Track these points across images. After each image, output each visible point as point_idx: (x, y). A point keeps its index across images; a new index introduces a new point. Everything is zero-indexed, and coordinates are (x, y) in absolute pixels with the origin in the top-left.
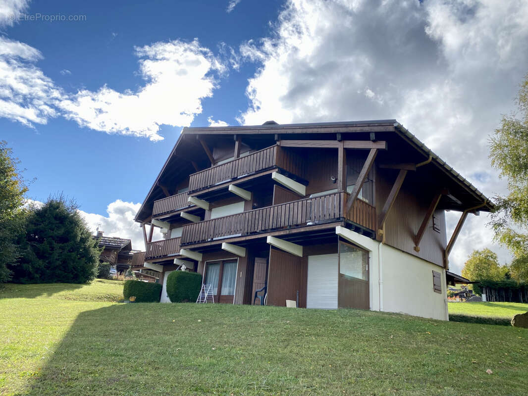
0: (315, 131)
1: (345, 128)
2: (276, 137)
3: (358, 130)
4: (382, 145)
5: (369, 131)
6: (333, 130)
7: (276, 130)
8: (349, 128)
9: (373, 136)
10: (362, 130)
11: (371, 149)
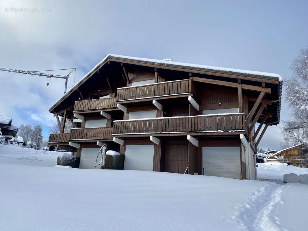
0: (222, 75)
1: (244, 77)
2: (190, 75)
3: (254, 79)
4: (269, 91)
5: (261, 81)
6: (235, 77)
7: (191, 70)
8: (247, 77)
9: (263, 85)
10: (256, 80)
11: (261, 92)
